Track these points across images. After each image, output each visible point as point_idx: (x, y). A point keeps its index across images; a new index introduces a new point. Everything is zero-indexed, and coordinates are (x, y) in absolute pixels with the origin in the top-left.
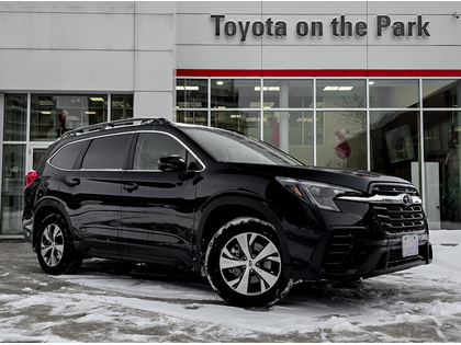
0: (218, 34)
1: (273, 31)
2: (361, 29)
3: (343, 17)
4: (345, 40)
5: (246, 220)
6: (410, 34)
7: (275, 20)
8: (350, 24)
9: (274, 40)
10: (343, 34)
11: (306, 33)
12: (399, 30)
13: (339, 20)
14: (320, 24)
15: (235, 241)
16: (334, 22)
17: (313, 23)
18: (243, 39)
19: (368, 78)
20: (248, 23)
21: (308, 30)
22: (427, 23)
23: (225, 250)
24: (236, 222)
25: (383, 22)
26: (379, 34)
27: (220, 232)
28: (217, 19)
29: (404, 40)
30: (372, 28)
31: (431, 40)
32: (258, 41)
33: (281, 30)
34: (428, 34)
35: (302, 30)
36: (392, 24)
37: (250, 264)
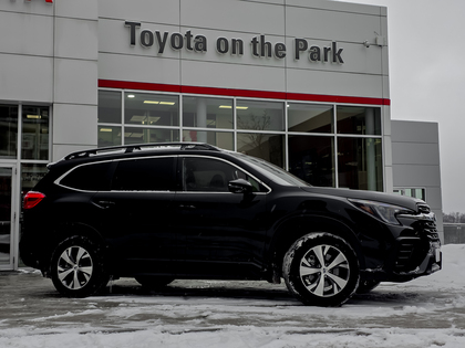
0: (133, 43)
1: (193, 45)
2: (280, 51)
3: (262, 37)
4: (264, 60)
5: (321, 235)
6: (326, 60)
7: (195, 34)
8: (269, 44)
9: (193, 55)
10: (263, 55)
11: (226, 51)
12: (315, 55)
13: (259, 40)
14: (241, 42)
15: (312, 252)
16: (254, 41)
17: (234, 40)
18: (161, 51)
19: (286, 101)
20: (166, 34)
21: (228, 47)
22: (341, 50)
23: (304, 260)
24: (313, 236)
25: (300, 45)
26: (297, 57)
27: (300, 244)
28: (132, 26)
29: (319, 65)
30: (290, 51)
31: (344, 67)
32: (176, 54)
33: (201, 45)
34: (341, 61)
35: (223, 47)
36: (309, 47)
37: (325, 271)
